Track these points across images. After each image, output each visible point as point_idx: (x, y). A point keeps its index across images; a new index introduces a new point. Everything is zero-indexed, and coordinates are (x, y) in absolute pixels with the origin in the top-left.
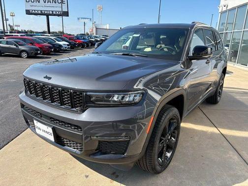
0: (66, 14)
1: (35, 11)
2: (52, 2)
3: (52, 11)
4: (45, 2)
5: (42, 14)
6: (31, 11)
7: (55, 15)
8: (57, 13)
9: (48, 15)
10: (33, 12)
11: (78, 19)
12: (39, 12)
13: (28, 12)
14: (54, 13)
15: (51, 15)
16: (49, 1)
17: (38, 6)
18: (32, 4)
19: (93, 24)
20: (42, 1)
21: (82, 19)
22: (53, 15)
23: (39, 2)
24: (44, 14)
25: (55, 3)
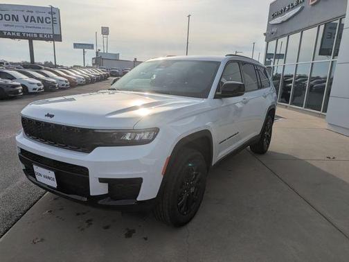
0: (58, 38)
1: (11, 32)
2: (36, 20)
3: (38, 34)
4: (27, 21)
5: (22, 36)
6: (5, 33)
7: (41, 39)
8: (45, 36)
9: (31, 39)
10: (9, 34)
11: (75, 45)
12: (18, 34)
14: (41, 36)
15: (35, 39)
16: (32, 19)
17: (16, 26)
18: (7, 23)
19: (97, 53)
20: (21, 19)
21: (80, 46)
22: (38, 38)
23: (17, 20)
24: (25, 38)
25: (42, 22)
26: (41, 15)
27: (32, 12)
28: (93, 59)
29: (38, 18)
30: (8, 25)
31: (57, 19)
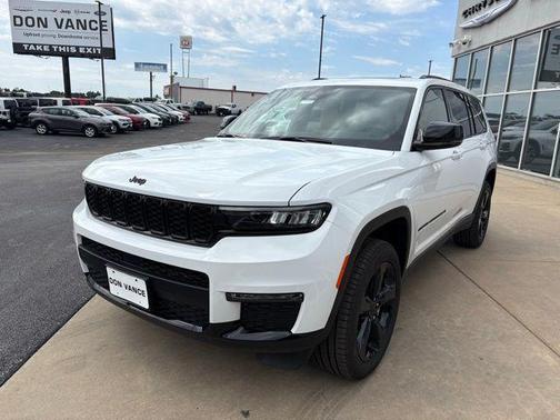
0: (109, 54)
1: (35, 45)
2: (75, 26)
3: (77, 48)
4: (60, 27)
5: (52, 52)
6: (26, 46)
7: (83, 56)
8: (89, 50)
9: (66, 57)
10: (32, 47)
11: (137, 65)
12: (46, 49)
13: (19, 49)
14: (81, 50)
15: (74, 55)
16: (69, 23)
17: (43, 36)
18: (29, 30)
19: (172, 77)
20: (52, 25)
21: (146, 67)
22: (78, 55)
23: (45, 26)
24: (57, 54)
25: (85, 28)
26: (82, 17)
27: (69, 12)
28: (166, 87)
29: (78, 21)
30: (30, 34)
31: (109, 24)
